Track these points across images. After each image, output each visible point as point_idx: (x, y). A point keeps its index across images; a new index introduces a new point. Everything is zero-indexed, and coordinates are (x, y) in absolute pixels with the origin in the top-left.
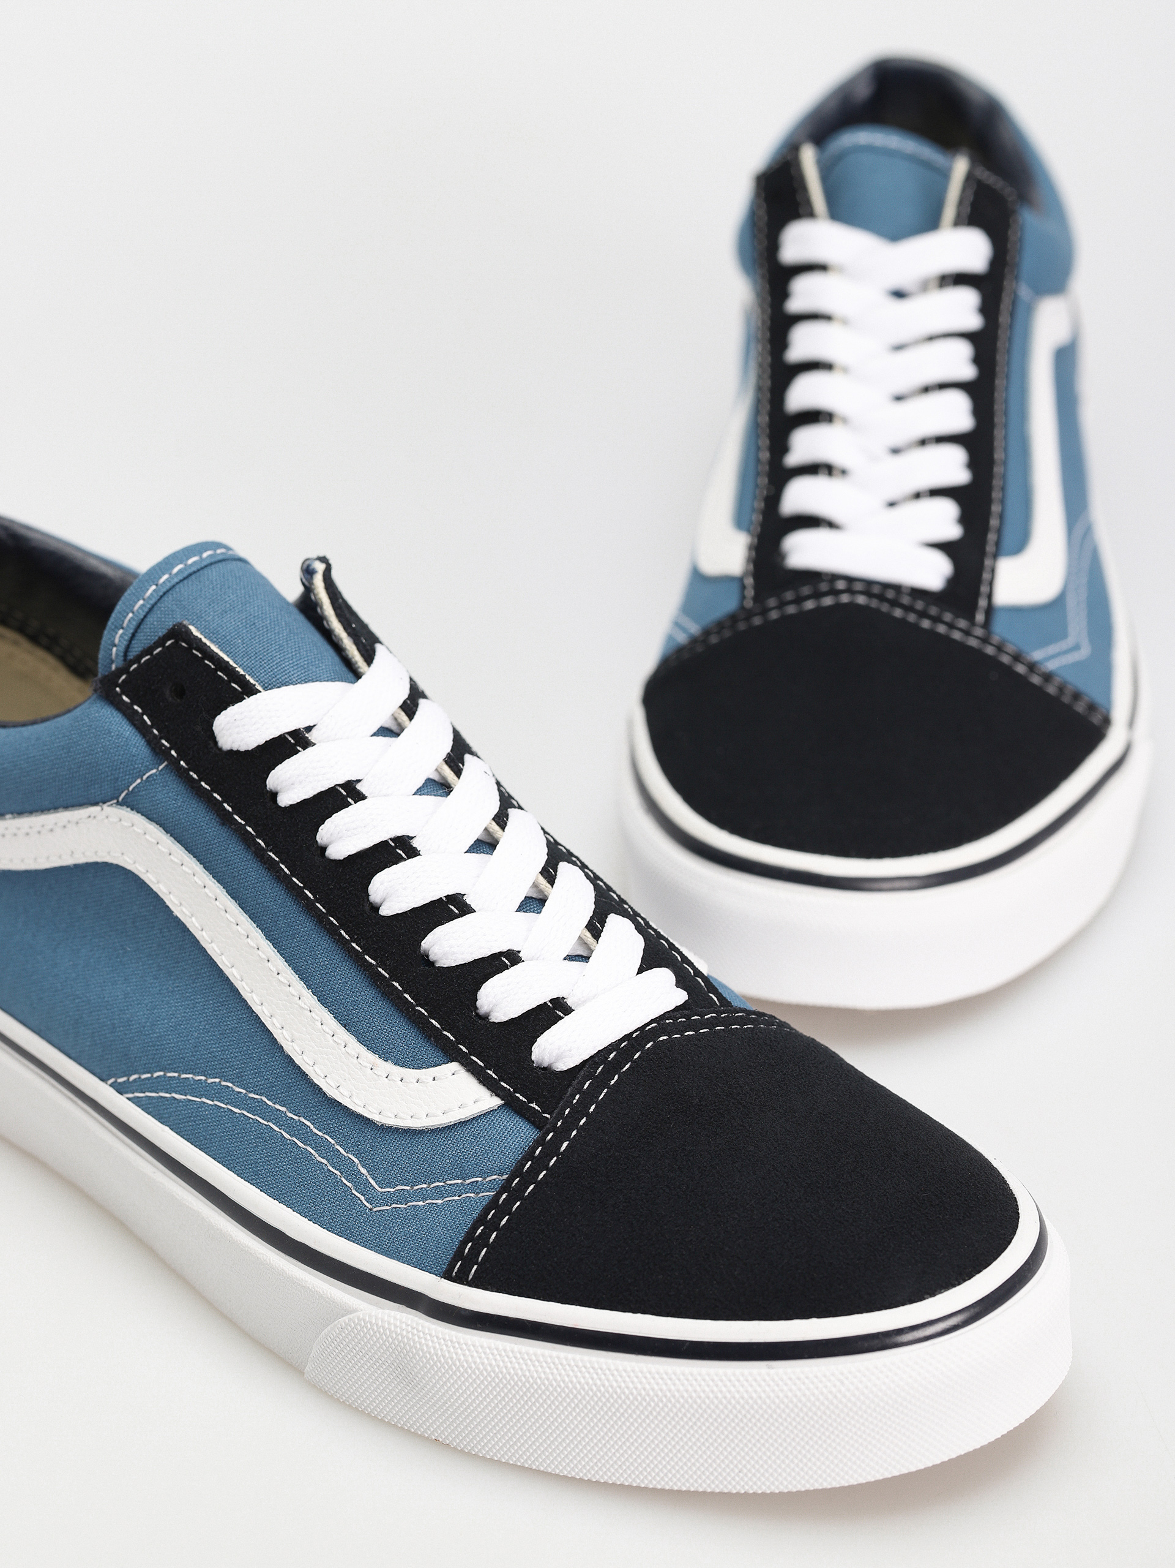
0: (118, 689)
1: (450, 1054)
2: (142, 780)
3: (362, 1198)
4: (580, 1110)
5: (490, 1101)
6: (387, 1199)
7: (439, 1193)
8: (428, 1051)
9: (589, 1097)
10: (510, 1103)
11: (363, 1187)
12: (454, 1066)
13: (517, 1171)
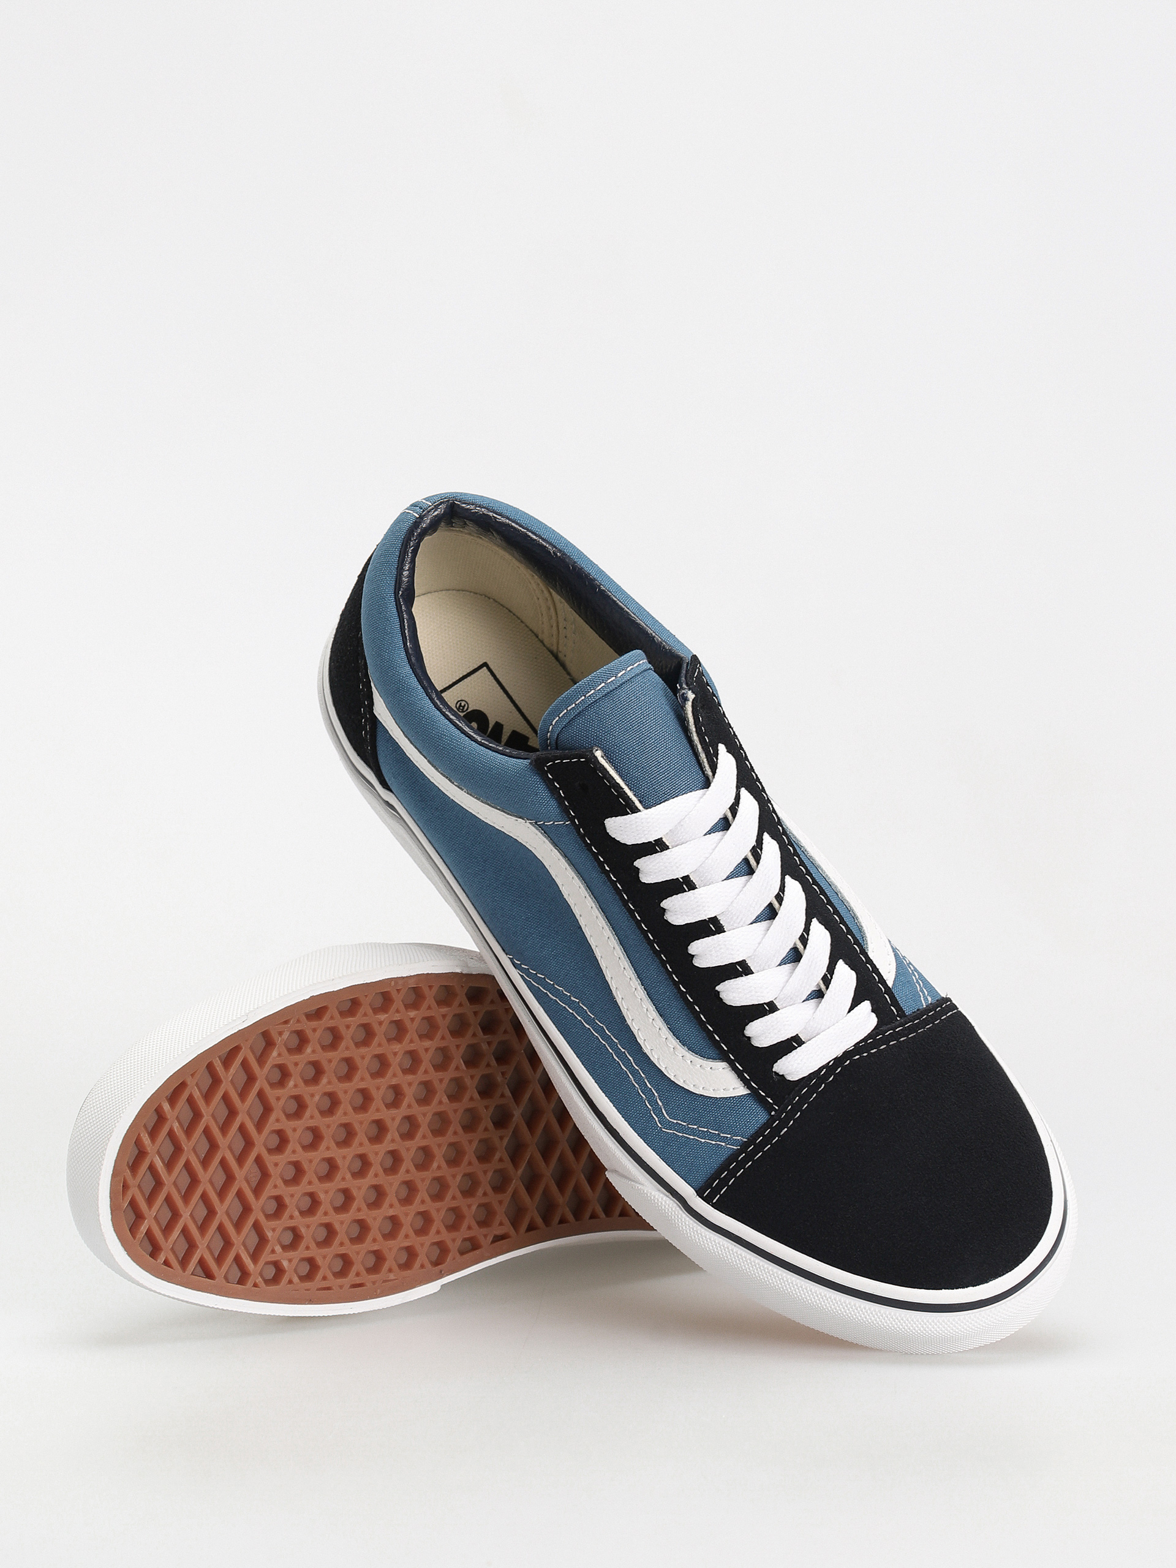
0: (546, 768)
1: (723, 1057)
2: (554, 823)
3: (657, 1119)
4: (797, 1107)
5: (741, 1090)
6: (671, 1126)
7: (703, 1135)
8: (711, 1051)
9: (804, 1099)
10: (754, 1093)
11: (659, 1114)
12: (724, 1064)
13: (752, 1139)
